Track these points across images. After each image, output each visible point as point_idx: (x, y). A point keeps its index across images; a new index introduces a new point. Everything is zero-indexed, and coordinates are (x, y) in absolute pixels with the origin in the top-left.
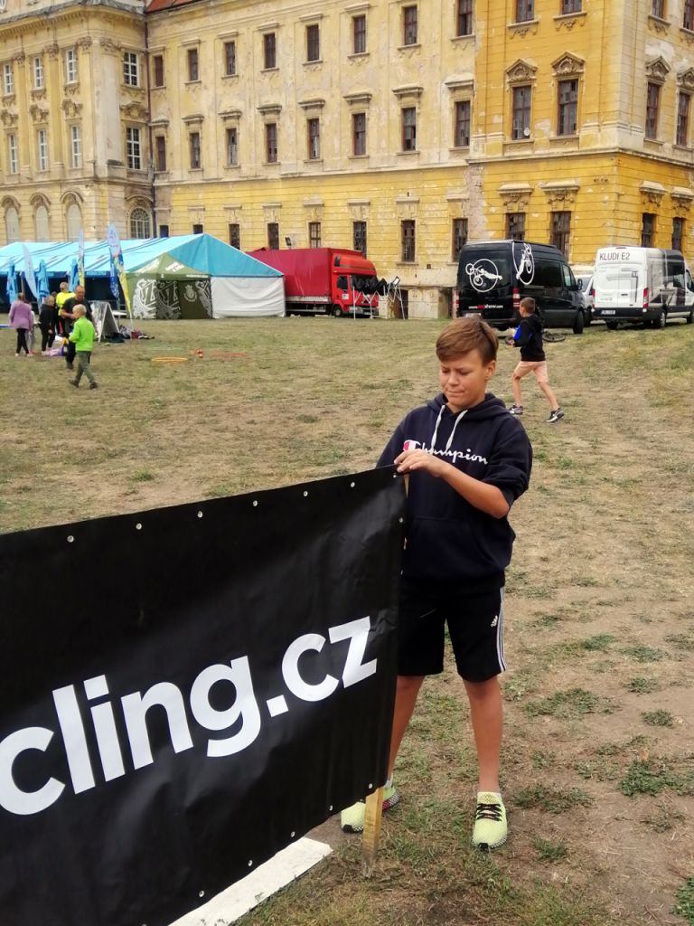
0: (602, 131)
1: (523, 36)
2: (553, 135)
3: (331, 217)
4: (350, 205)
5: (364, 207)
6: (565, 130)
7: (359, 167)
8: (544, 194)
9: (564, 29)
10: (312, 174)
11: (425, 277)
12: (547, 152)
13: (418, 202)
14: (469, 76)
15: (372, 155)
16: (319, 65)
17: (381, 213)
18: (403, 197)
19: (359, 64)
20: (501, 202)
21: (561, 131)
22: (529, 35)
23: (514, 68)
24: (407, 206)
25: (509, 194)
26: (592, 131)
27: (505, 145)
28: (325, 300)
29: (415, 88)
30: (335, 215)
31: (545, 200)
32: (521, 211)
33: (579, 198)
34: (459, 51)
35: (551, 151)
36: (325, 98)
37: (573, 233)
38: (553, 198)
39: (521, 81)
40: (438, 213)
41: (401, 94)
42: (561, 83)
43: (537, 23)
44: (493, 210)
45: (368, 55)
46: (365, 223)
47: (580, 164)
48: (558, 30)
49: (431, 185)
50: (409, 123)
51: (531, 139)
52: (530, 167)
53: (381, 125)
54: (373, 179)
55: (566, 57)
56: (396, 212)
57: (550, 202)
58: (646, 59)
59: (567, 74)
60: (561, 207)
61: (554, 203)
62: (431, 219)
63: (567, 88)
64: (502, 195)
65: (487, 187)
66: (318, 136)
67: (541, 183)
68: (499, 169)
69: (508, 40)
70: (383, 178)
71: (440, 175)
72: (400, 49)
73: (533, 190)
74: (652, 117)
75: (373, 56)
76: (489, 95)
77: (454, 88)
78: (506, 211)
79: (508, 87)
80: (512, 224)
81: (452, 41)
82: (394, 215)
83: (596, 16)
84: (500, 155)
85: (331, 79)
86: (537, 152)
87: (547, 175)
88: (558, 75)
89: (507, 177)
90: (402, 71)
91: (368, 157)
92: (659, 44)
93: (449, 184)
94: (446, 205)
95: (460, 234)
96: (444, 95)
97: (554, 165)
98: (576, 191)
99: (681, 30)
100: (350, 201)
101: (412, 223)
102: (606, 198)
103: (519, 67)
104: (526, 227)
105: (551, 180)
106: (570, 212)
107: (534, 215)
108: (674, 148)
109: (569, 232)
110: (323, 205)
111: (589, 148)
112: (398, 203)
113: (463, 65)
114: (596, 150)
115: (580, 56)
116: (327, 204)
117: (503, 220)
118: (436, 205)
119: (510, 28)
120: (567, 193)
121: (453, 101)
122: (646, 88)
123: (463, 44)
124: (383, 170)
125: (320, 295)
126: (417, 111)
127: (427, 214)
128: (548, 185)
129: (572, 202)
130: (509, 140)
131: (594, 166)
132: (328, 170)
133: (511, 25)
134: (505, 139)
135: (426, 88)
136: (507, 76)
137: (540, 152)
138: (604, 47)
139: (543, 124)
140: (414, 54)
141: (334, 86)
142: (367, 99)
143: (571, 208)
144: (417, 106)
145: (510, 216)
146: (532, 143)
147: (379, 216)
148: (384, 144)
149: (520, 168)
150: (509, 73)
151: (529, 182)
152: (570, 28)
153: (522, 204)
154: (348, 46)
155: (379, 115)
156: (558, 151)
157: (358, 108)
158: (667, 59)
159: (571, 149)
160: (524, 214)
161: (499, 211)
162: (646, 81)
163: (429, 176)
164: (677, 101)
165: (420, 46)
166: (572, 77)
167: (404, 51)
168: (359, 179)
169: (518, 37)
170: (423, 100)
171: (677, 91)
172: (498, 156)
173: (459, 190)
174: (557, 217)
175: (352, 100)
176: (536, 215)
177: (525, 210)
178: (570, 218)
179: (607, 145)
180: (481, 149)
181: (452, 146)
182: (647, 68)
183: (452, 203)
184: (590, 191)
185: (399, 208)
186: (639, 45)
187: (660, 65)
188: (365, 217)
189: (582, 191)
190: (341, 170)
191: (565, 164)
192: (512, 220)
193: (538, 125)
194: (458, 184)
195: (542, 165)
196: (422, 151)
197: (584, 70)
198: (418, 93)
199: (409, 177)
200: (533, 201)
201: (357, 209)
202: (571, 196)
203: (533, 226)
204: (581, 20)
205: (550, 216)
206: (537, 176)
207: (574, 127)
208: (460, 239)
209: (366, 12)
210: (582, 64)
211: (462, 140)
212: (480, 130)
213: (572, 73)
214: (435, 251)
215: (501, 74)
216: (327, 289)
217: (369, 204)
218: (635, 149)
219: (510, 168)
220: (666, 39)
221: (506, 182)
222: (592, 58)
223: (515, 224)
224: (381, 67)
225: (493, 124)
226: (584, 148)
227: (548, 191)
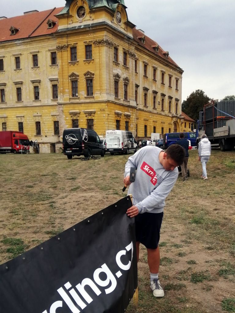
0: (102, 95)
1: (74, 65)
2: (86, 96)
3: (10, 121)
4: (17, 117)
5: (22, 117)
6: (89, 94)
7: (19, 105)
9: (87, 64)
10: (2, 107)
11: (45, 140)
12: (84, 101)
13: (41, 116)
14: (57, 77)
15: (24, 101)
16: (3, 72)
17: (28, 119)
18: (36, 114)
19: (18, 72)
20: (70, 116)
21: (88, 95)
22: (76, 65)
23: (71, 75)
24: (37, 117)
25: (73, 114)
26: (98, 95)
27: (70, 99)
28: (10, 148)
29: (38, 80)
30: (12, 120)
31: (85, 115)
32: (77, 119)
33: (96, 115)
34: (53, 69)
36: (6, 83)
37: (94, 126)
38: (87, 115)
39: (74, 79)
40: (49, 119)
41: (33, 82)
42: (87, 80)
43: (78, 62)
44: (67, 118)
45: (21, 69)
46: (22, 123)
47: (95, 105)
48: (85, 64)
49: (45, 110)
50: (36, 91)
51: (79, 97)
52: (79, 105)
53: (27, 91)
54: (25, 108)
55: (88, 72)
56: (33, 119)
57: (86, 116)
58: (113, 74)
59: (89, 77)
60: (90, 118)
61: (87, 117)
62: (45, 121)
63: (89, 82)
64: (70, 114)
65: (65, 111)
66: (4, 95)
67: (83, 110)
68: (69, 106)
69: (69, 66)
70: (28, 108)
71: (48, 107)
72: (32, 68)
73: (80, 112)
74: (116, 91)
75: (23, 70)
76: (64, 83)
77: (51, 80)
78: (72, 119)
79: (70, 81)
80: (74, 123)
81: (50, 66)
82: (33, 120)
83: (97, 60)
84: (69, 101)
85: (8, 77)
86: (81, 101)
87: (85, 108)
88: (86, 78)
89: (71, 108)
90: (33, 75)
91: (23, 102)
92: (117, 70)
93: (52, 110)
94: (51, 117)
95: (56, 126)
96: (48, 83)
97: (87, 105)
98: (94, 113)
99: (123, 66)
100: (17, 116)
101: (40, 122)
102: (104, 115)
103: (73, 75)
104: (79, 124)
105: (86, 109)
107: (81, 120)
108: (124, 100)
109: (93, 125)
110: (7, 117)
111: (97, 100)
112: (34, 116)
113: (54, 73)
114: (100, 101)
115: (93, 72)
116: (8, 117)
117: (71, 122)
118: (47, 117)
119: (69, 63)
120: (92, 113)
121: (51, 85)
122: (114, 82)
123: (54, 67)
124: (28, 106)
125: (8, 147)
126: (39, 87)
127: (44, 120)
128: (86, 111)
129: (94, 116)
130: (71, 97)
131: (100, 105)
132: (8, 106)
133: (69, 62)
135: (42, 80)
136: (69, 77)
137: (82, 101)
138: (100, 70)
139: (82, 92)
140: (37, 70)
141: (9, 79)
142: (21, 83)
143: (93, 118)
144: (39, 86)
145: (73, 121)
146: (79, 98)
147: (27, 121)
148: (28, 98)
149: (76, 105)
150: (70, 76)
151: (79, 110)
152: (89, 64)
153: (77, 117)
154: (14, 67)
155: (26, 89)
156: (88, 101)
157: (18, 86)
158: (120, 74)
159: (92, 100)
160: (78, 120)
161: (69, 118)
162: (114, 80)
163: (45, 108)
164: (123, 86)
165: (39, 67)
166: (90, 78)
167: (33, 68)
168: (20, 109)
169: (72, 66)
170: (41, 84)
171: (123, 83)
172: (68, 102)
173: (55, 112)
174: (89, 121)
175: (16, 83)
177: (78, 118)
178: (93, 121)
179: (104, 99)
180: (62, 99)
181: (52, 98)
182: (114, 76)
183: (53, 116)
184: (99, 113)
185: (35, 118)
186: (111, 70)
187: (117, 76)
188: (22, 121)
189: (96, 113)
190: (13, 106)
191: (90, 105)
192: (74, 122)
193: (80, 93)
194: (55, 110)
195: (83, 105)
196: (41, 100)
197: (94, 76)
198: (39, 82)
199: (37, 108)
200: (80, 116)
201: (20, 118)
202: (93, 114)
203: (81, 124)
204: (92, 61)
205: (86, 120)
206: (81, 108)
207: (92, 94)
208: (56, 127)
209: (20, 56)
210: (93, 74)
211: (55, 97)
212: (61, 94)
213: (90, 77)
214: (48, 132)
215: (67, 77)
216: (11, 144)
217: (24, 117)
218: (112, 101)
219: (72, 105)
220: (119, 68)
221: (71, 110)
222: (97, 73)
223: (75, 123)
224: (26, 73)
225: (65, 92)
226: (96, 100)
227: (85, 113)
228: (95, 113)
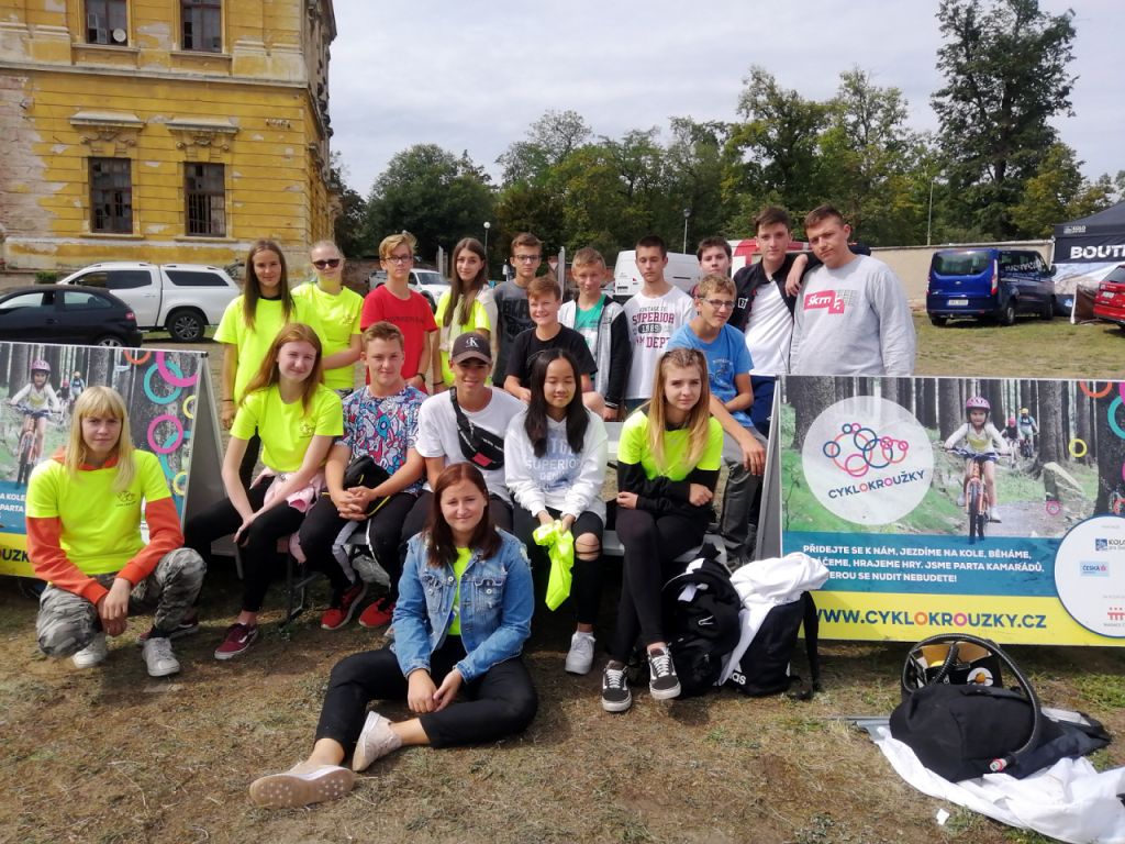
0: (273, 54)
2: (176, 47)
6: (196, 43)
8: (169, 134)
12: (166, 71)
20: (77, 138)
21: (187, 43)
25: (96, 127)
26: (259, 54)
27: (74, 49)
31: (172, 143)
32: (120, 156)
33: (238, 146)
35: (174, 71)
37: (230, 197)
38: (188, 141)
44: (59, 149)
47: (238, 97)
51: (131, 47)
52: (134, 90)
57: (183, 147)
60: (204, 156)
61: (189, 150)
64: (78, 128)
65: (41, 111)
67: (161, 117)
68: (66, 85)
73: (145, 125)
78: (87, 152)
80: (97, 174)
84: (68, 63)
86: (143, 69)
87: (172, 106)
89: (85, 101)
97: (192, 93)
98: (233, 135)
102: (289, 151)
104: (134, 180)
106: (222, 165)
107: (148, 164)
109: (223, 194)
111: (250, 76)
114: (268, 81)
117: (84, 173)
120: (217, 135)
128: (177, 121)
129: (227, 151)
130: (81, 41)
131: (263, 102)
134: (73, 40)
137: (147, 70)
139: (155, 27)
143: (225, 159)
145: (95, 164)
146: (135, 54)
149: (117, 89)
151: (135, 112)
153: (123, 146)
156: (191, 72)
159: (216, 73)
160: (128, 161)
161: (73, 156)
172: (65, 63)
174: (195, 170)
176: (155, 165)
177: (131, 153)
178: (222, 174)
179: (285, 77)
180: (18, 46)
184: (258, 137)
189: (242, 137)
191: (207, 95)
192: (97, 168)
193: (144, 29)
195: (161, 91)
200: (144, 141)
202: (223, 142)
203: (147, 180)
205: (181, 168)
206: (155, 105)
207: (216, 43)
219: (92, 86)
221: (83, 108)
223: (105, 175)
225: (44, 11)
226: (240, 75)
227: (177, 131)
228: (235, 135)
